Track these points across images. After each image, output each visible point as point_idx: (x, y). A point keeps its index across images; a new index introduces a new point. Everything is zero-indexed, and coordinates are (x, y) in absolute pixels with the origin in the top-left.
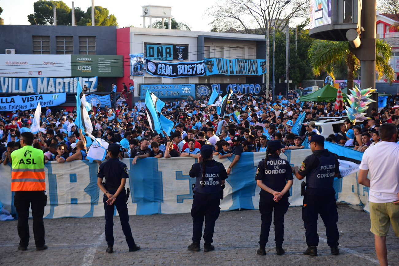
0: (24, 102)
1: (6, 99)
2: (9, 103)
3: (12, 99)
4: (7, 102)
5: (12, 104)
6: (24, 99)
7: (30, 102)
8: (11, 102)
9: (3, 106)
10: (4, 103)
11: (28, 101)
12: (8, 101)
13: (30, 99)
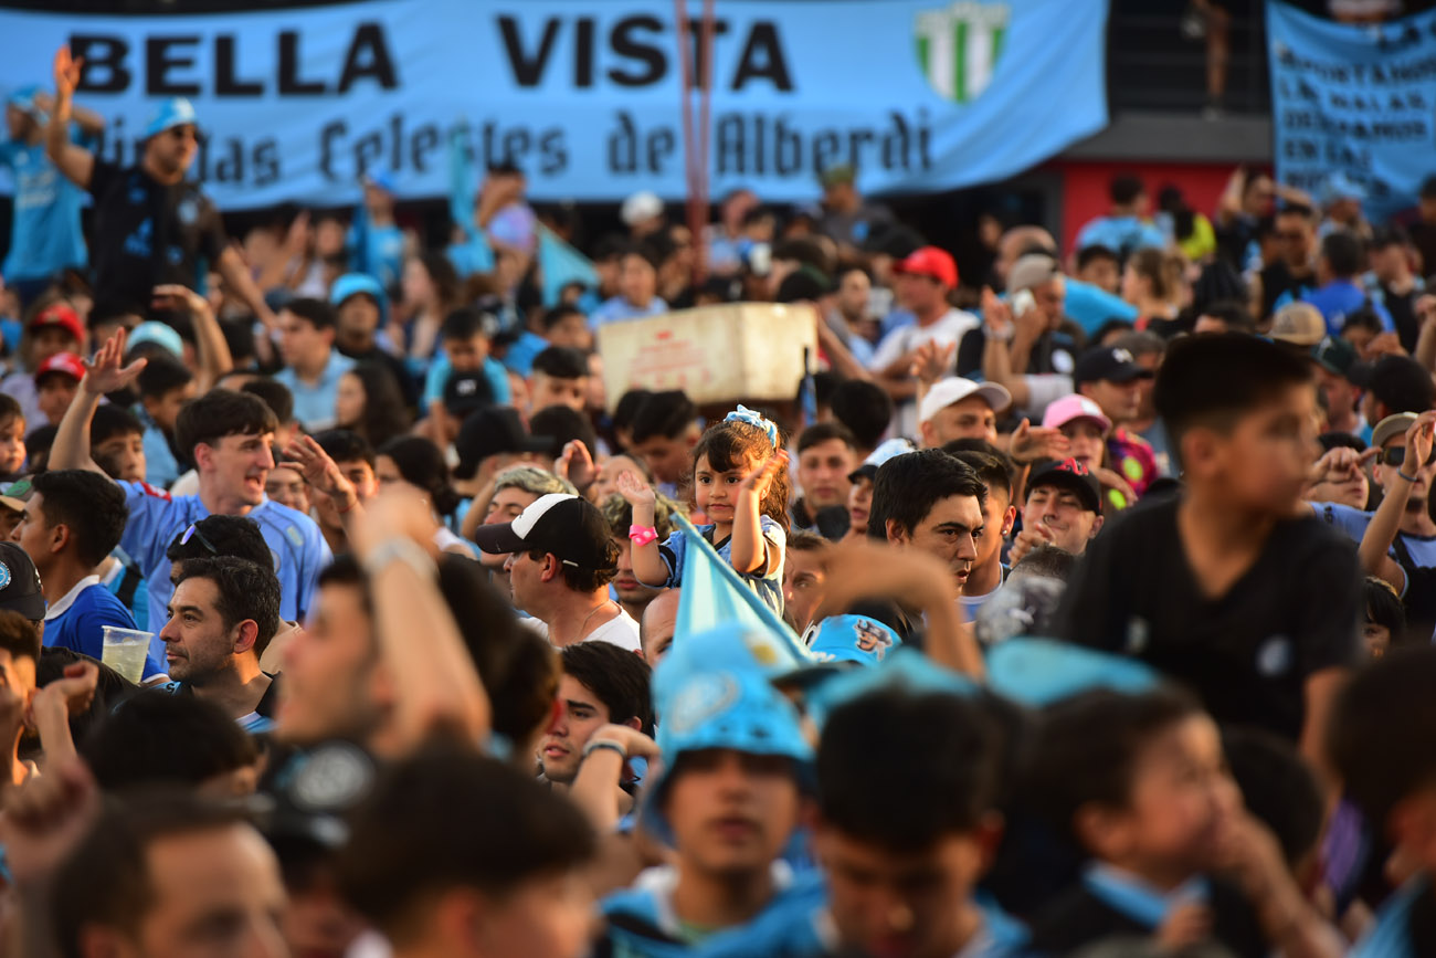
0: (528, 72)
1: (288, 45)
2: (316, 89)
3: (370, 35)
4: (289, 81)
5: (366, 107)
6: (531, 38)
7: (606, 97)
8: (345, 85)
9: (236, 148)
10: (253, 90)
11: (583, 77)
12: (308, 72)
13: (605, 58)
